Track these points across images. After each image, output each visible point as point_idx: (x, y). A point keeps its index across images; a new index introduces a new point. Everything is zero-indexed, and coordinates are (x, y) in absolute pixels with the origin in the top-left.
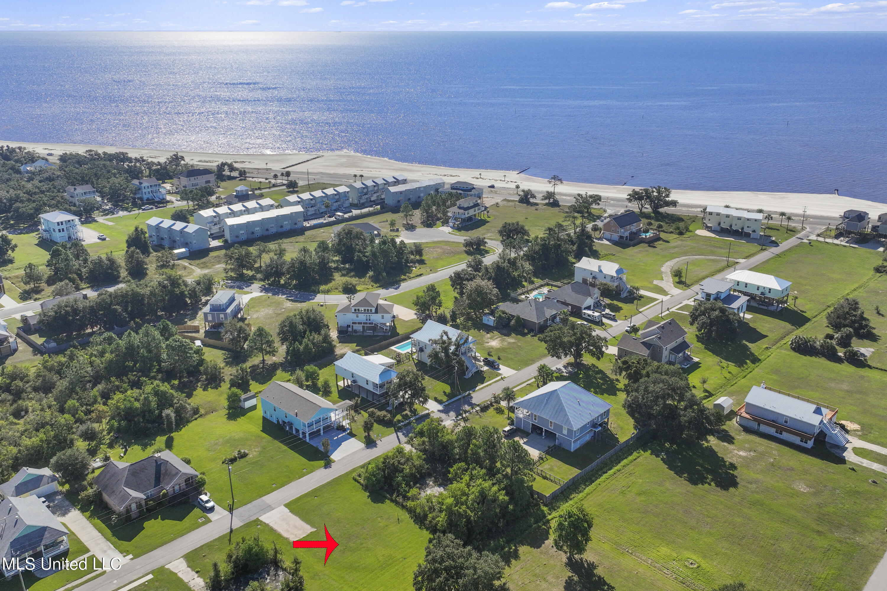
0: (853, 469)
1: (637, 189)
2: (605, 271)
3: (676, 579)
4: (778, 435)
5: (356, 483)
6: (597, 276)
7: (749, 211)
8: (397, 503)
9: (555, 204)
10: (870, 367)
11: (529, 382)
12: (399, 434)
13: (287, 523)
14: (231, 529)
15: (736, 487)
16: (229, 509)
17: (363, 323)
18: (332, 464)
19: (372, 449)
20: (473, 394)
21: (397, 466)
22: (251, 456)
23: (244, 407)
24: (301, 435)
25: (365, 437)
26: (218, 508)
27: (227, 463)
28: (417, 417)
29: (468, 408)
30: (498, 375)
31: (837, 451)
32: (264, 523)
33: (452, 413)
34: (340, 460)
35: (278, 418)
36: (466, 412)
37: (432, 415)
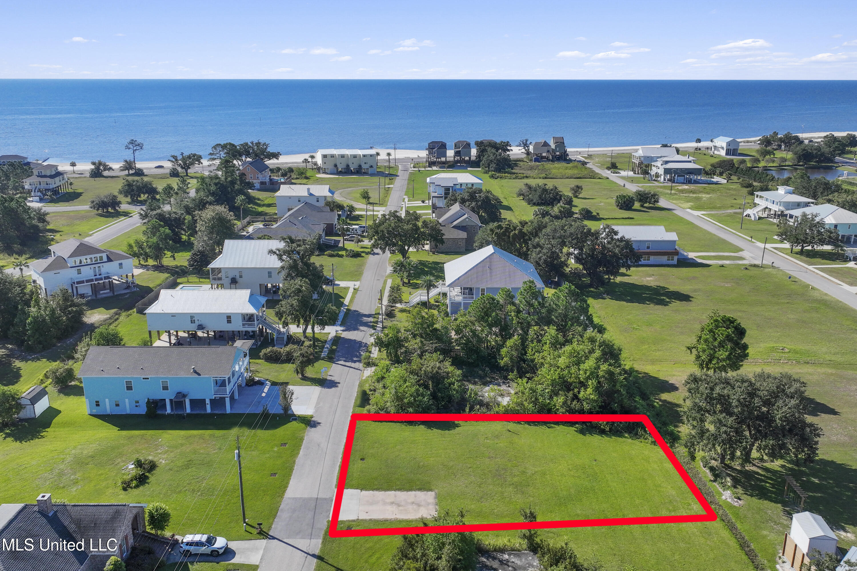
0: (723, 267)
2: (316, 194)
4: (646, 262)
6: (308, 201)
10: (603, 219)
11: (388, 285)
12: (340, 362)
13: (385, 503)
14: (314, 556)
15: (692, 297)
16: (258, 536)
17: (92, 280)
18: (313, 419)
19: (337, 387)
20: (353, 308)
21: (437, 372)
22: (162, 461)
23: (33, 416)
24: (208, 407)
25: (302, 379)
26: (233, 545)
27: (137, 487)
28: (330, 343)
29: (371, 319)
30: (347, 289)
31: (691, 261)
32: (349, 521)
33: (361, 328)
34: (316, 411)
35: (137, 402)
36: (377, 322)
37: (342, 336)
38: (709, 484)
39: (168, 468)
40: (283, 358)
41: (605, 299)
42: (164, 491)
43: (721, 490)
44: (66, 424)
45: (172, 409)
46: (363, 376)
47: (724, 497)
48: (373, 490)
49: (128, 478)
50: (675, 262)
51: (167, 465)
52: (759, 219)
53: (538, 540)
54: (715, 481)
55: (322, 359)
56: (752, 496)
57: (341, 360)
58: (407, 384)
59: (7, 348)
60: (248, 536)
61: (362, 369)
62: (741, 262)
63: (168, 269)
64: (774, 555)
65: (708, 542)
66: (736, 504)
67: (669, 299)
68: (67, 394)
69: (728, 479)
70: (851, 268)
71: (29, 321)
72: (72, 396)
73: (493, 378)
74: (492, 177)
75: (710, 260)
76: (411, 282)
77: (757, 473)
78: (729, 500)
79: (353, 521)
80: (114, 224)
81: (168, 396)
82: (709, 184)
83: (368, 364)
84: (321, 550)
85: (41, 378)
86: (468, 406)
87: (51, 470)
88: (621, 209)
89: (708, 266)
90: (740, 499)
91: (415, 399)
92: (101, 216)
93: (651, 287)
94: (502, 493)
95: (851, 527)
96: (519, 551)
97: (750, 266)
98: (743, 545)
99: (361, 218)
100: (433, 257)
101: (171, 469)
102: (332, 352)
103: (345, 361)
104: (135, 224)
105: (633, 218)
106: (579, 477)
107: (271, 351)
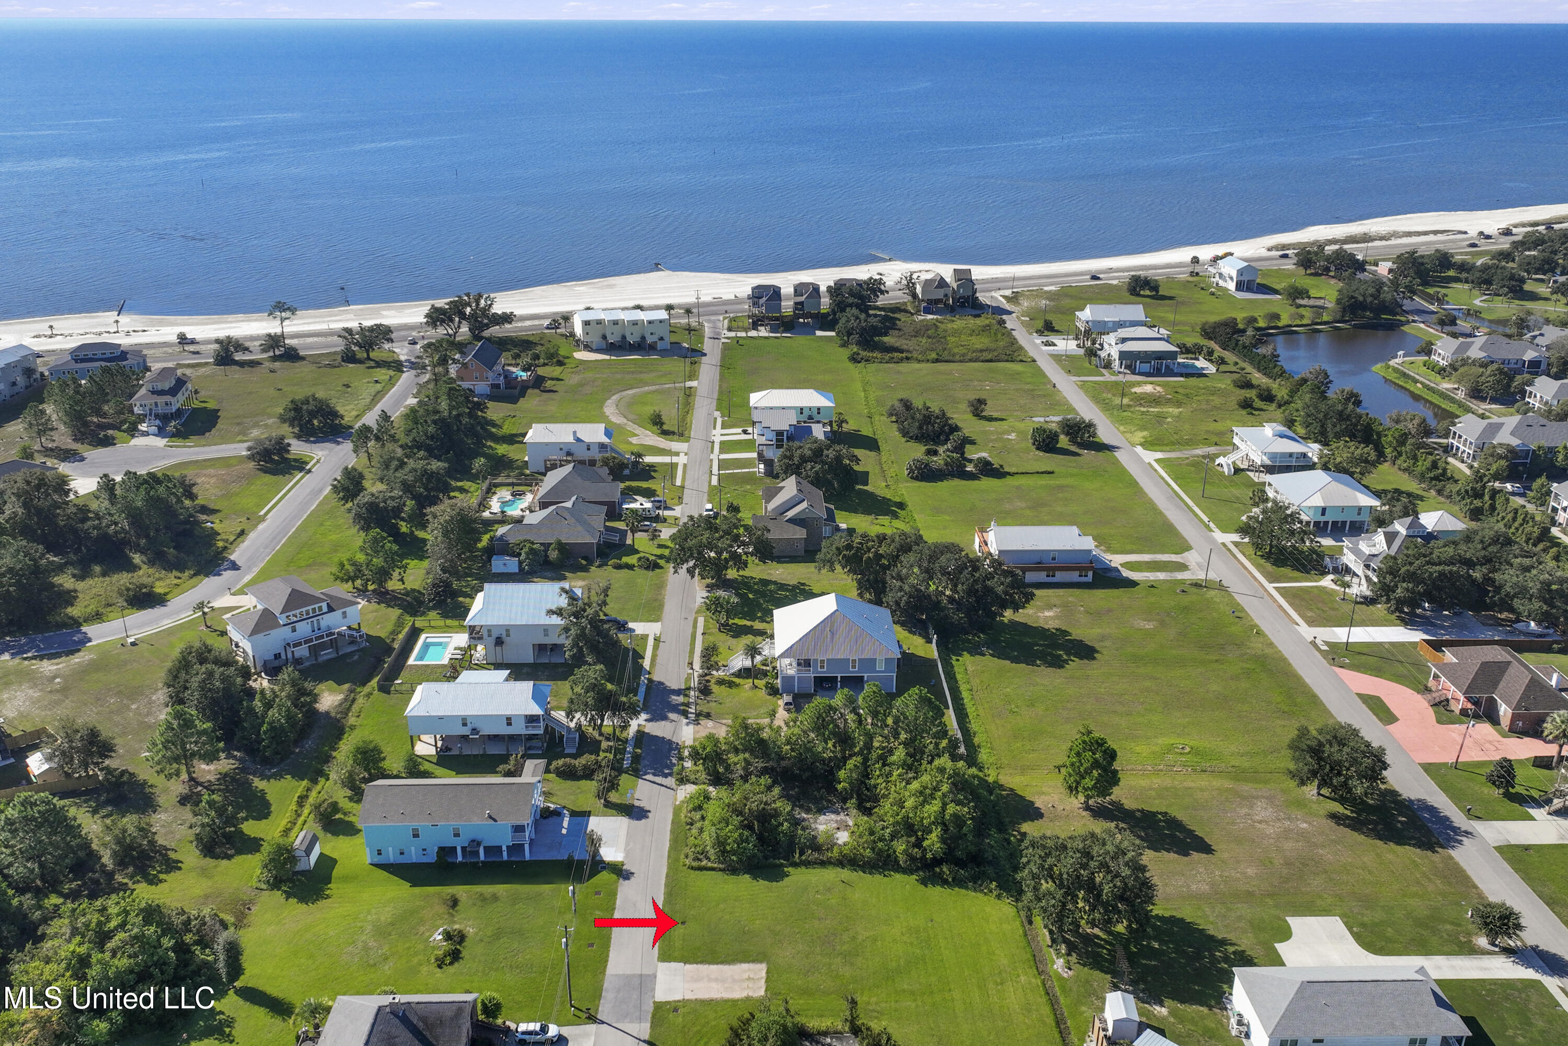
0: (1152, 586)
1: (441, 303)
2: (587, 439)
3: (1195, 770)
4: (1050, 580)
5: (705, 872)
6: (573, 450)
7: (623, 309)
8: (807, 864)
9: (292, 355)
10: (1009, 474)
11: (700, 630)
12: (647, 777)
13: (710, 980)
14: (644, 1041)
15: (1098, 652)
16: (587, 1021)
17: (311, 640)
18: (625, 867)
19: (647, 817)
20: (656, 678)
21: (764, 809)
22: (470, 931)
23: (308, 868)
24: (505, 854)
25: (605, 806)
26: (566, 1031)
27: (451, 963)
28: (632, 743)
29: (681, 699)
30: (645, 637)
31: (1114, 574)
32: (675, 1001)
33: (672, 716)
34: (626, 856)
35: (424, 850)
36: (688, 705)
37: (646, 730)
38: (1045, 949)
39: (478, 938)
40: (580, 773)
41: (984, 655)
42: (480, 969)
43: (1055, 957)
44: (346, 879)
45: (464, 856)
46: (676, 800)
47: (1055, 966)
48: (697, 963)
49: (440, 953)
50: (1090, 577)
51: (476, 934)
52: (1235, 473)
53: (859, 1023)
54: (1051, 947)
55: (626, 773)
56: (1084, 965)
57: (649, 773)
58: (730, 827)
59: (234, 757)
60: (576, 1021)
61: (674, 786)
62: (1180, 576)
63: (396, 598)
64: (1085, 1033)
65: (1027, 1021)
66: (1065, 975)
67: (1067, 655)
68: (335, 833)
69: (1063, 946)
70: (1323, 589)
71: (264, 728)
72: (341, 836)
73: (830, 801)
74: (854, 359)
75: (1141, 571)
76: (731, 622)
77: (1098, 937)
78: (1060, 970)
79: (679, 1001)
80: (289, 491)
81: (459, 844)
82: (1187, 375)
83: (682, 781)
84: (650, 1035)
85: (294, 808)
86: (798, 851)
87: (354, 942)
88: (1038, 449)
89: (1132, 584)
90: (1070, 969)
91: (738, 846)
92: (265, 472)
93: (1048, 630)
94: (830, 965)
95: (1170, 1001)
96: (841, 1033)
97: (1191, 585)
98: (1059, 1022)
99: (652, 474)
100: (759, 568)
101: (482, 941)
102: (636, 759)
103: (654, 775)
104: (321, 490)
105: (1052, 473)
106: (911, 944)
107: (564, 765)
